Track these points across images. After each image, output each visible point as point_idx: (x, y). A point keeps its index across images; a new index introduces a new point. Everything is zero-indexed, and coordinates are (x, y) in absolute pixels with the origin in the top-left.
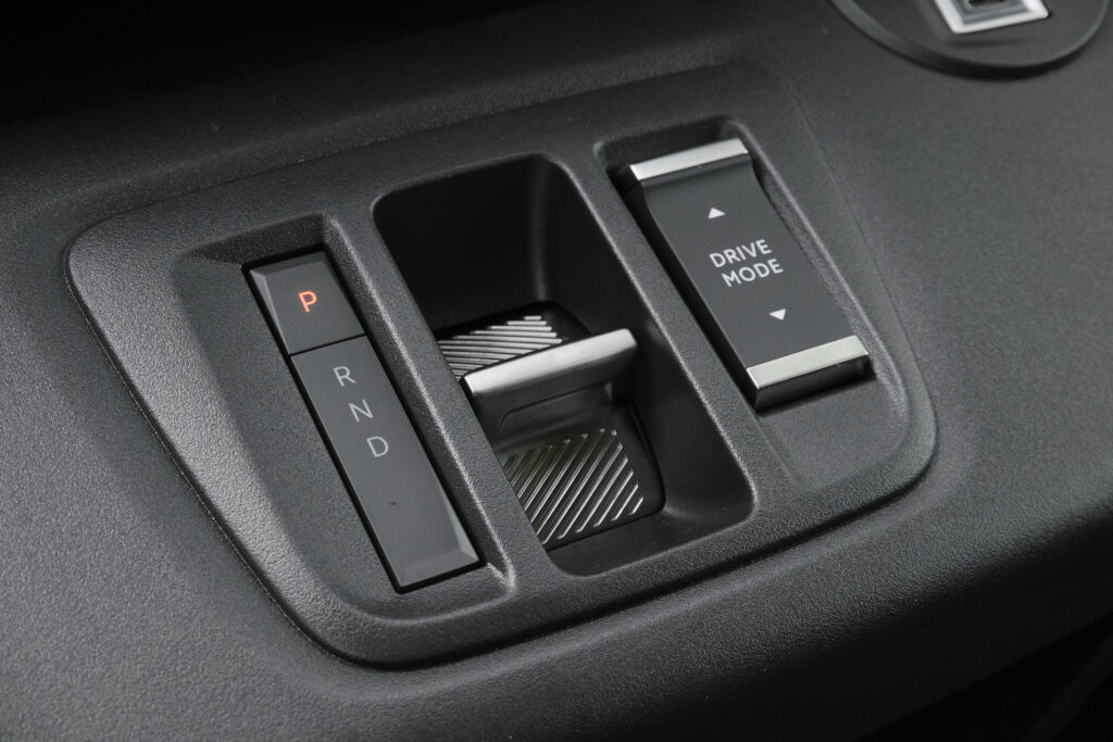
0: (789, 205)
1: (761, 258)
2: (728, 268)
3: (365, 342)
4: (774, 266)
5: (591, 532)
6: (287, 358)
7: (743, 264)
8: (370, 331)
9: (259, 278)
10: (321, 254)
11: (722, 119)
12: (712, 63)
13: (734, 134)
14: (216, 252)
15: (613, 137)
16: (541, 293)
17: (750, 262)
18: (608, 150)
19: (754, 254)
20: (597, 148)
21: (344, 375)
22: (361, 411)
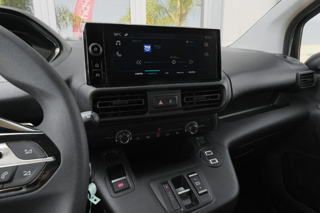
0: (201, 179)
3: (171, 191)
4: (200, 184)
5: (187, 205)
6: (166, 192)
7: (197, 183)
8: (171, 189)
9: (163, 185)
10: (167, 183)
12: (194, 167)
13: (196, 173)
14: (160, 183)
16: (182, 185)
20: (186, 174)
21: (170, 193)
22: (171, 196)
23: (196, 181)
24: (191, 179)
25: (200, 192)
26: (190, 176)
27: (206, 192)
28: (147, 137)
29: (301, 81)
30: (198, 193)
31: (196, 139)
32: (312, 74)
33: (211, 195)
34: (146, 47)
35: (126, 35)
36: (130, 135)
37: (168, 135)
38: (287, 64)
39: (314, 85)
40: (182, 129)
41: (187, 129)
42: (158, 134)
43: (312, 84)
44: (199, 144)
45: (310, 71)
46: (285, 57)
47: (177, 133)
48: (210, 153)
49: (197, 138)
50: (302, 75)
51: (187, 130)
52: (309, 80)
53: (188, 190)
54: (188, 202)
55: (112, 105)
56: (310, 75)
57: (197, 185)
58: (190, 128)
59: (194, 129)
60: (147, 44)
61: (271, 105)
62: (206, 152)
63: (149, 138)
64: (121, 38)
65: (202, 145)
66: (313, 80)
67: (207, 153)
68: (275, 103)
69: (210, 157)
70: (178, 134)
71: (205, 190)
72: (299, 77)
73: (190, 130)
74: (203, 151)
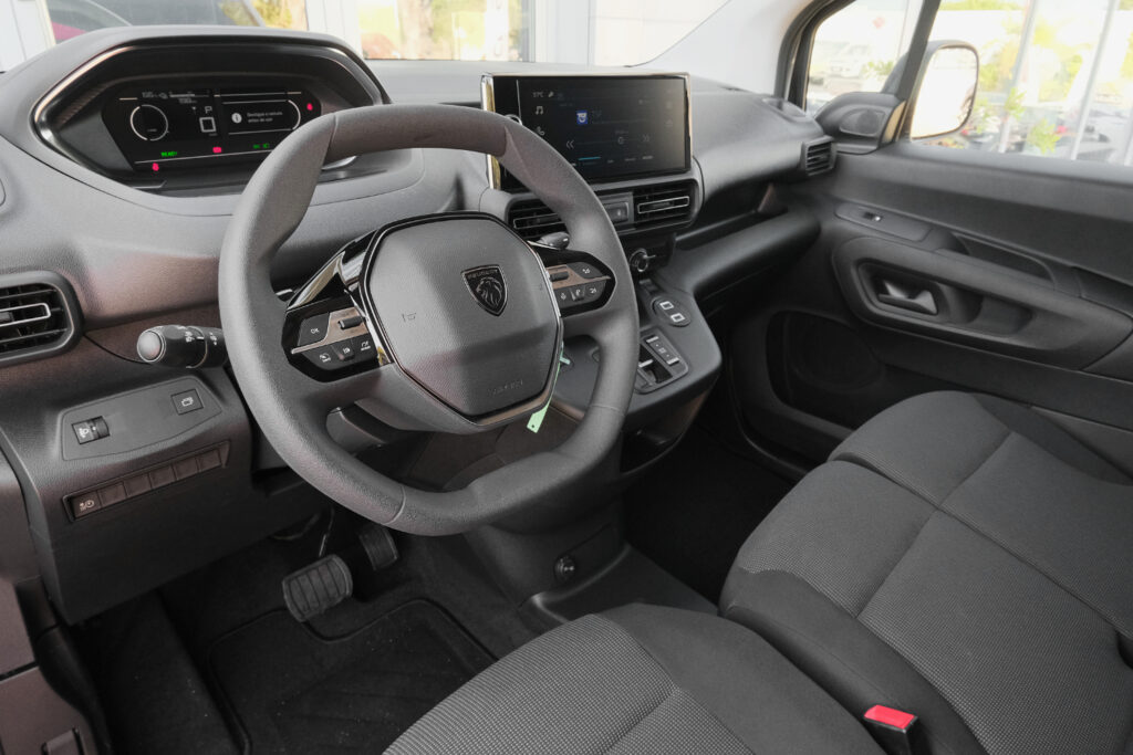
0: (664, 343)
1: (664, 349)
4: (665, 351)
23: (659, 348)
24: (652, 346)
25: (670, 362)
26: (649, 341)
27: (677, 362)
29: (809, 161)
30: (667, 364)
31: (639, 284)
32: (827, 144)
33: (685, 366)
34: (580, 115)
35: (551, 94)
38: (785, 122)
39: (831, 167)
43: (827, 167)
44: (647, 292)
45: (826, 138)
46: (780, 106)
48: (668, 305)
49: (641, 282)
50: (812, 148)
52: (822, 157)
53: (651, 361)
55: (531, 223)
56: (825, 147)
57: (661, 353)
60: (582, 110)
61: (753, 212)
62: (661, 304)
64: (544, 101)
65: (653, 293)
66: (829, 156)
67: (663, 305)
68: (760, 209)
69: (672, 312)
71: (676, 359)
72: (807, 152)
74: (657, 302)
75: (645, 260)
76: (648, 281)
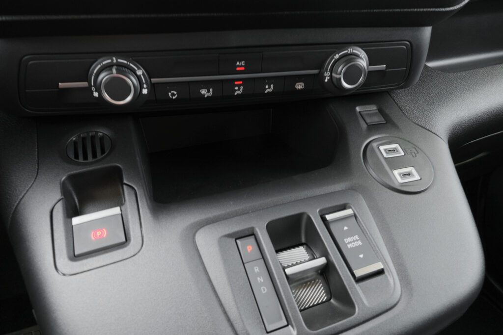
0: (363, 226)
1: (357, 240)
2: (349, 243)
3: (262, 260)
4: (360, 243)
5: (314, 306)
6: (244, 264)
7: (352, 242)
8: (263, 257)
9: (238, 241)
10: (253, 237)
11: (347, 204)
12: (344, 189)
13: (350, 208)
14: (229, 236)
15: (322, 208)
16: (303, 240)
17: (354, 241)
18: (320, 211)
19: (355, 239)
20: (318, 210)
21: (257, 269)
22: (260, 280)
23: (350, 234)
24: (333, 227)
25: (359, 273)
26: (329, 217)
27: (380, 272)
28: (204, 92)
30: (353, 275)
31: (355, 111)
33: (394, 284)
36: (138, 78)
37: (269, 89)
40: (315, 72)
41: (331, 71)
42: (239, 86)
44: (364, 126)
47: (299, 86)
48: (394, 150)
49: (358, 109)
51: (331, 76)
53: (321, 261)
54: (316, 294)
57: (349, 246)
58: (342, 69)
59: (352, 74)
62: (382, 148)
63: (208, 97)
65: (373, 128)
67: (385, 150)
69: (395, 163)
70: (300, 90)
71: (378, 266)
73: (342, 77)
74: (375, 145)
75: (358, 70)
76: (373, 108)
